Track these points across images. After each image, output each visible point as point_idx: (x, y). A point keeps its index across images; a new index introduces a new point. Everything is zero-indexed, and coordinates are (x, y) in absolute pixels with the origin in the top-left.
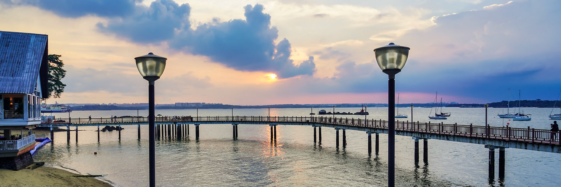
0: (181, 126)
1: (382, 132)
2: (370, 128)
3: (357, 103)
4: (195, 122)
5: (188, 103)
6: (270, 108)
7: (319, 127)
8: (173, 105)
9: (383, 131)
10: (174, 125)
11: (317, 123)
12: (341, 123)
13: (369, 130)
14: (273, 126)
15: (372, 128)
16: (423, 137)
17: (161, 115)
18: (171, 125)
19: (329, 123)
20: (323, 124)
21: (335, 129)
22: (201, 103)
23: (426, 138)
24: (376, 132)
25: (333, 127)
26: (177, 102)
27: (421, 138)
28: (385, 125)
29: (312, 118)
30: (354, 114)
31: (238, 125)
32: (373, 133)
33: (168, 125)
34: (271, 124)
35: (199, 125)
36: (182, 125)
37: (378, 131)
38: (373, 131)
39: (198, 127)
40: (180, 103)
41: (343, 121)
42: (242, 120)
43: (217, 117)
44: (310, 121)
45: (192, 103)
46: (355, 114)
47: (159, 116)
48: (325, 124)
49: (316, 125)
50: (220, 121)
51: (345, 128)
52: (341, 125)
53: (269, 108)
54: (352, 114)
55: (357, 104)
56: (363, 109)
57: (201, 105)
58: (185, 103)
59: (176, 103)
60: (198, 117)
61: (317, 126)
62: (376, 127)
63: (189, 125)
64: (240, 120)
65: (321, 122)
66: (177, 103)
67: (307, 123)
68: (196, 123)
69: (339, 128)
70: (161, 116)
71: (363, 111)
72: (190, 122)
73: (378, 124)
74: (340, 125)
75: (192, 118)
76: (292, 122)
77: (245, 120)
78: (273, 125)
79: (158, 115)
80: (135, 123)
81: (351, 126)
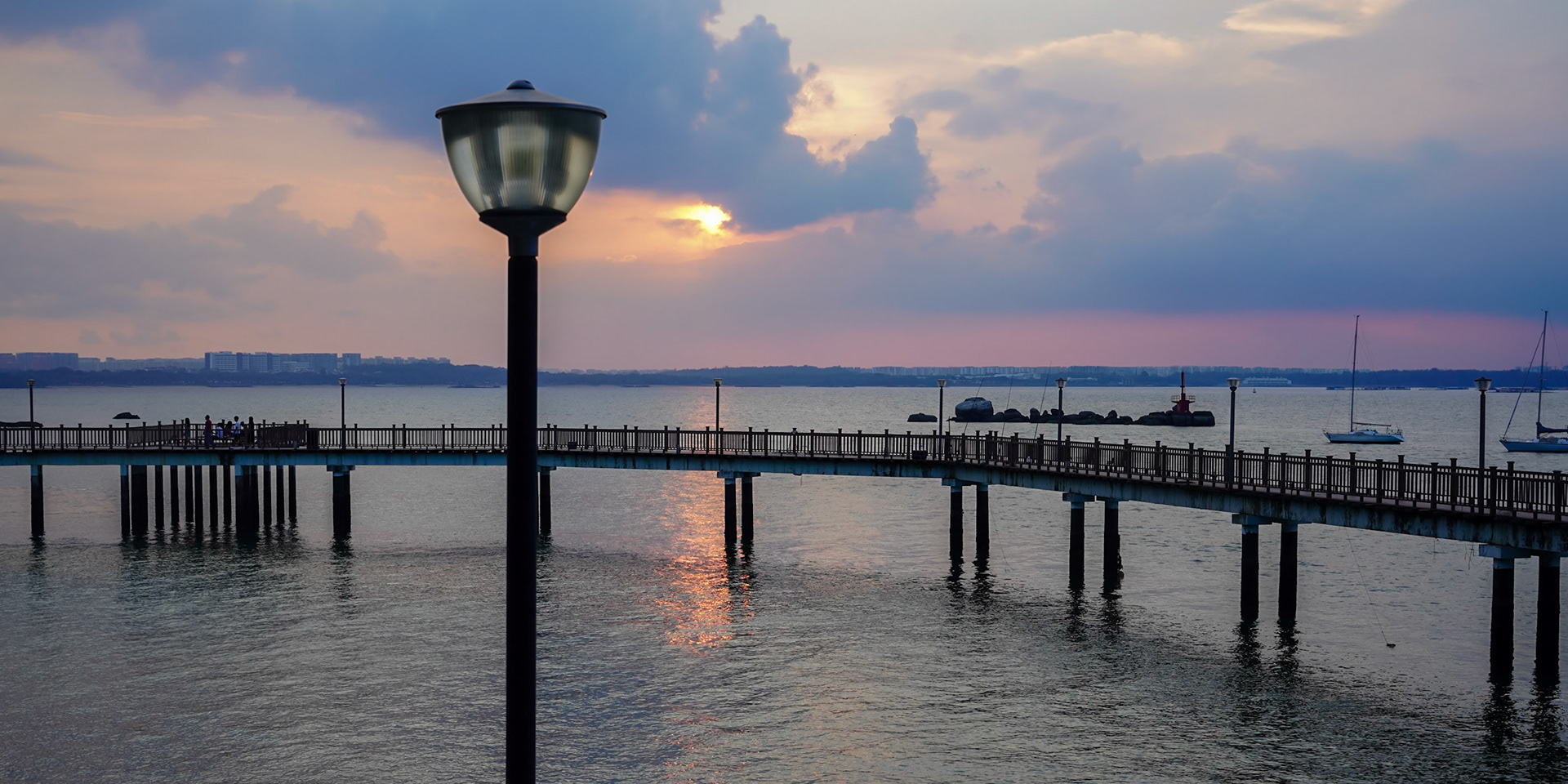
0: (255, 476)
1: (1317, 515)
2: (1254, 497)
3: (1147, 365)
4: (328, 453)
5: (269, 355)
6: (726, 384)
7: (979, 485)
8: (191, 361)
9: (1323, 513)
10: (220, 469)
11: (971, 467)
12: (1097, 469)
13: (1248, 507)
14: (738, 482)
15: (1267, 497)
16: (1536, 546)
17: (136, 417)
18: (206, 470)
19: (1034, 467)
20: (1001, 470)
21: (1065, 498)
22: (340, 356)
23: (1555, 549)
24: (1283, 515)
25: (1056, 489)
26: (214, 351)
27: (1526, 554)
28: (1335, 481)
29: (941, 436)
30: (1137, 423)
31: (552, 472)
32: (1268, 521)
33: (188, 470)
34: (726, 467)
35: (351, 468)
36: (260, 469)
37: (1296, 512)
38: (1270, 512)
39: (347, 478)
40: (229, 355)
41: (1105, 458)
42: (572, 445)
43: (444, 429)
44: (929, 457)
45: (291, 352)
46: (1143, 421)
47: (122, 423)
48: (1012, 474)
49: (962, 476)
50: (460, 452)
51: (1117, 494)
52: (1096, 480)
53: (718, 385)
54: (1126, 421)
55: (1151, 369)
56: (1183, 395)
57: (340, 364)
58: (258, 356)
59: (207, 355)
60: (344, 429)
61: (969, 483)
62: (1288, 492)
63: (298, 468)
64: (565, 449)
65: (991, 463)
66: (216, 355)
67: (917, 464)
68: (334, 461)
69: (1085, 491)
70: (133, 423)
71: (1184, 403)
72: (302, 451)
73: (1297, 475)
74: (1092, 477)
75: (314, 433)
76: (836, 461)
77: (591, 449)
78: (736, 475)
79: (119, 417)
80: (17, 458)
81: (1151, 485)
